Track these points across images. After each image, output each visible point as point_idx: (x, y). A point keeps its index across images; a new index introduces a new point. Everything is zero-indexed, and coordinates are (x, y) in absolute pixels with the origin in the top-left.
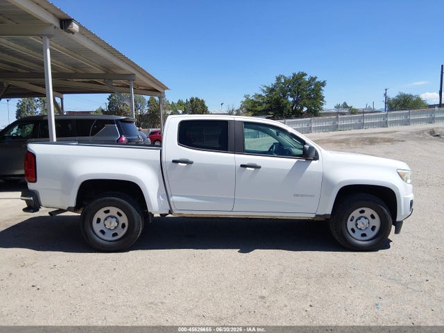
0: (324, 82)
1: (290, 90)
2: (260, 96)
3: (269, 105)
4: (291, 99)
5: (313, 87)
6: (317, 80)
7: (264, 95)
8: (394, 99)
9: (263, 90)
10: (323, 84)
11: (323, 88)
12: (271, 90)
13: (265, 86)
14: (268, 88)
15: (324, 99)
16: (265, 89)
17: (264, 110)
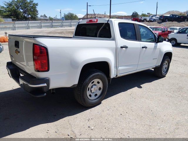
0: (37, 3)
1: (21, 6)
2: (3, 7)
3: (10, 13)
4: (22, 11)
5: (32, 5)
6: (33, 2)
7: (5, 7)
8: (67, 15)
9: (5, 5)
10: (37, 5)
11: (37, 7)
12: (10, 5)
13: (6, 2)
14: (7, 3)
15: (38, 12)
16: (6, 3)
17: (7, 15)
